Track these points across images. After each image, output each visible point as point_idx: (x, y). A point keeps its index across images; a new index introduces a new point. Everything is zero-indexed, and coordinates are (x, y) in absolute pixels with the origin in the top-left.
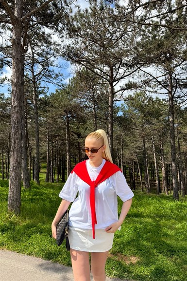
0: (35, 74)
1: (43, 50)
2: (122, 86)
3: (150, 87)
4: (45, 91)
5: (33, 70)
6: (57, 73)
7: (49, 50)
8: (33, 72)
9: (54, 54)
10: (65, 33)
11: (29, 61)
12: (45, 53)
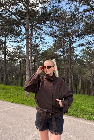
0: (37, 43)
1: (40, 33)
2: (77, 45)
3: (91, 45)
4: (42, 49)
5: (36, 42)
6: (46, 42)
7: (42, 33)
8: (36, 43)
9: (44, 34)
10: (48, 26)
11: (34, 38)
12: (41, 34)
